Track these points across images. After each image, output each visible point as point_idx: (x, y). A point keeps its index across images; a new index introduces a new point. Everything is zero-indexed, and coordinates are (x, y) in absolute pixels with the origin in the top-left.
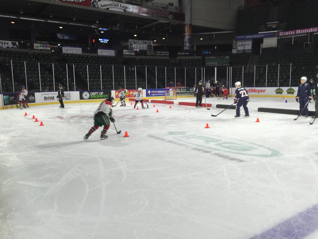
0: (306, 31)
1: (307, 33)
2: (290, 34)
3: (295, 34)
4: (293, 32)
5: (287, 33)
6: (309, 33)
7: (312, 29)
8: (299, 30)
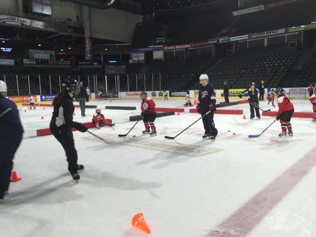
0: (183, 46)
1: (184, 48)
2: (172, 49)
3: (176, 49)
4: (174, 47)
5: (170, 48)
6: (185, 48)
7: (186, 45)
8: (178, 46)
